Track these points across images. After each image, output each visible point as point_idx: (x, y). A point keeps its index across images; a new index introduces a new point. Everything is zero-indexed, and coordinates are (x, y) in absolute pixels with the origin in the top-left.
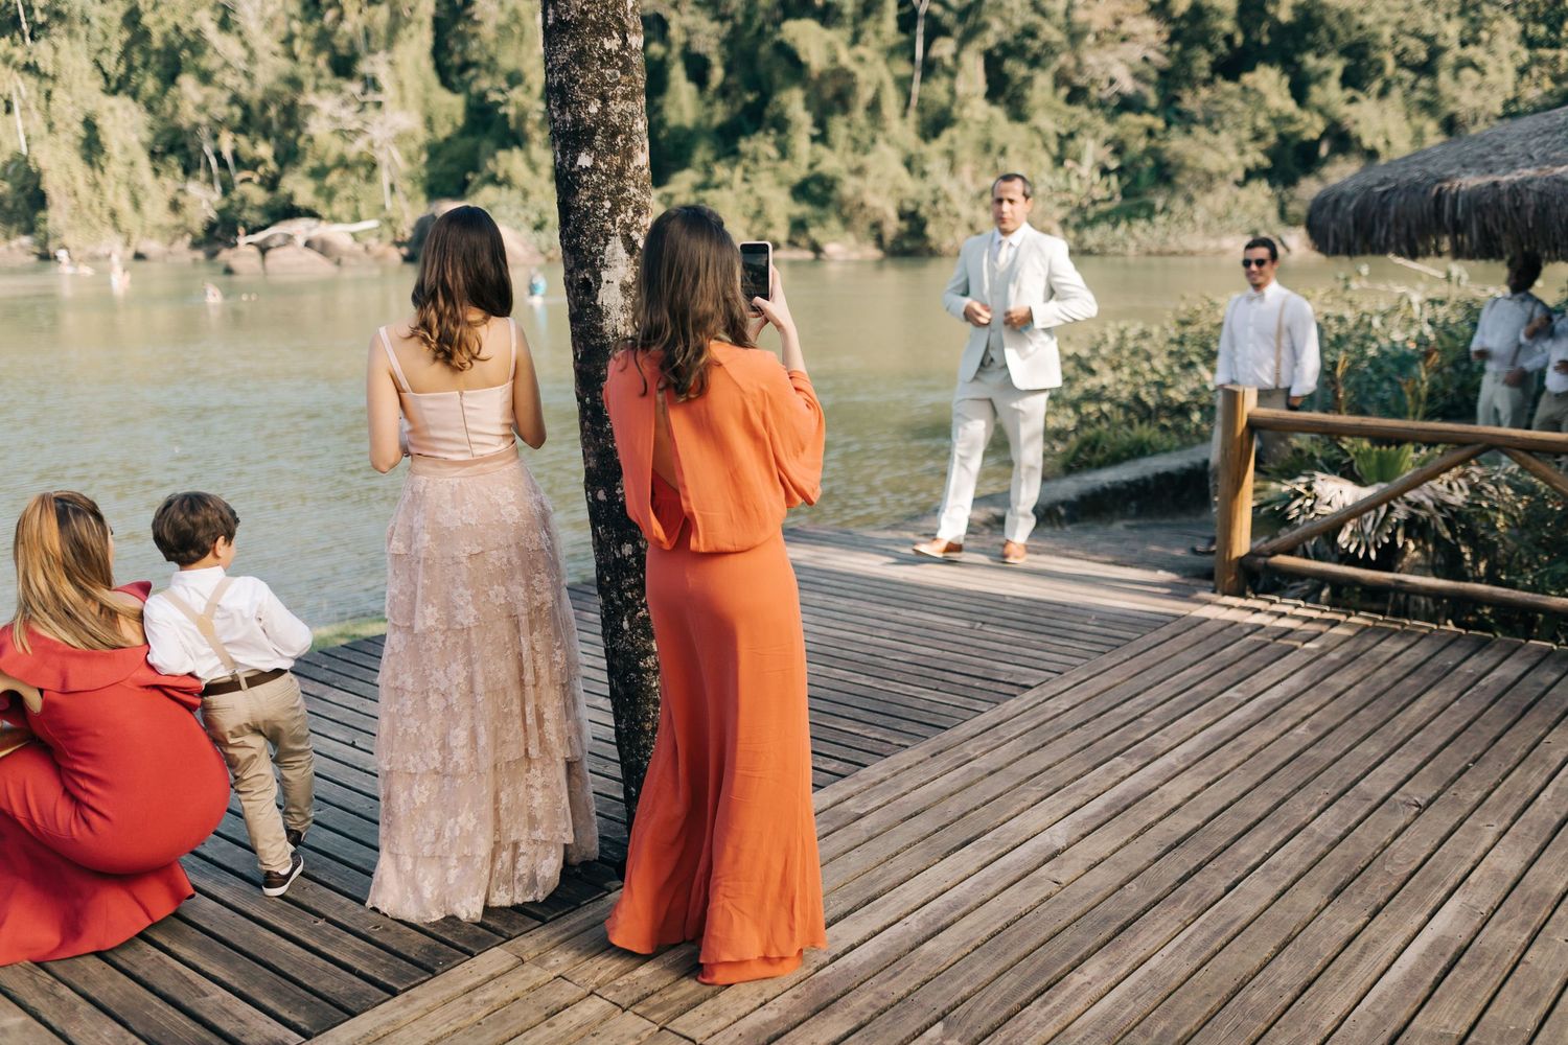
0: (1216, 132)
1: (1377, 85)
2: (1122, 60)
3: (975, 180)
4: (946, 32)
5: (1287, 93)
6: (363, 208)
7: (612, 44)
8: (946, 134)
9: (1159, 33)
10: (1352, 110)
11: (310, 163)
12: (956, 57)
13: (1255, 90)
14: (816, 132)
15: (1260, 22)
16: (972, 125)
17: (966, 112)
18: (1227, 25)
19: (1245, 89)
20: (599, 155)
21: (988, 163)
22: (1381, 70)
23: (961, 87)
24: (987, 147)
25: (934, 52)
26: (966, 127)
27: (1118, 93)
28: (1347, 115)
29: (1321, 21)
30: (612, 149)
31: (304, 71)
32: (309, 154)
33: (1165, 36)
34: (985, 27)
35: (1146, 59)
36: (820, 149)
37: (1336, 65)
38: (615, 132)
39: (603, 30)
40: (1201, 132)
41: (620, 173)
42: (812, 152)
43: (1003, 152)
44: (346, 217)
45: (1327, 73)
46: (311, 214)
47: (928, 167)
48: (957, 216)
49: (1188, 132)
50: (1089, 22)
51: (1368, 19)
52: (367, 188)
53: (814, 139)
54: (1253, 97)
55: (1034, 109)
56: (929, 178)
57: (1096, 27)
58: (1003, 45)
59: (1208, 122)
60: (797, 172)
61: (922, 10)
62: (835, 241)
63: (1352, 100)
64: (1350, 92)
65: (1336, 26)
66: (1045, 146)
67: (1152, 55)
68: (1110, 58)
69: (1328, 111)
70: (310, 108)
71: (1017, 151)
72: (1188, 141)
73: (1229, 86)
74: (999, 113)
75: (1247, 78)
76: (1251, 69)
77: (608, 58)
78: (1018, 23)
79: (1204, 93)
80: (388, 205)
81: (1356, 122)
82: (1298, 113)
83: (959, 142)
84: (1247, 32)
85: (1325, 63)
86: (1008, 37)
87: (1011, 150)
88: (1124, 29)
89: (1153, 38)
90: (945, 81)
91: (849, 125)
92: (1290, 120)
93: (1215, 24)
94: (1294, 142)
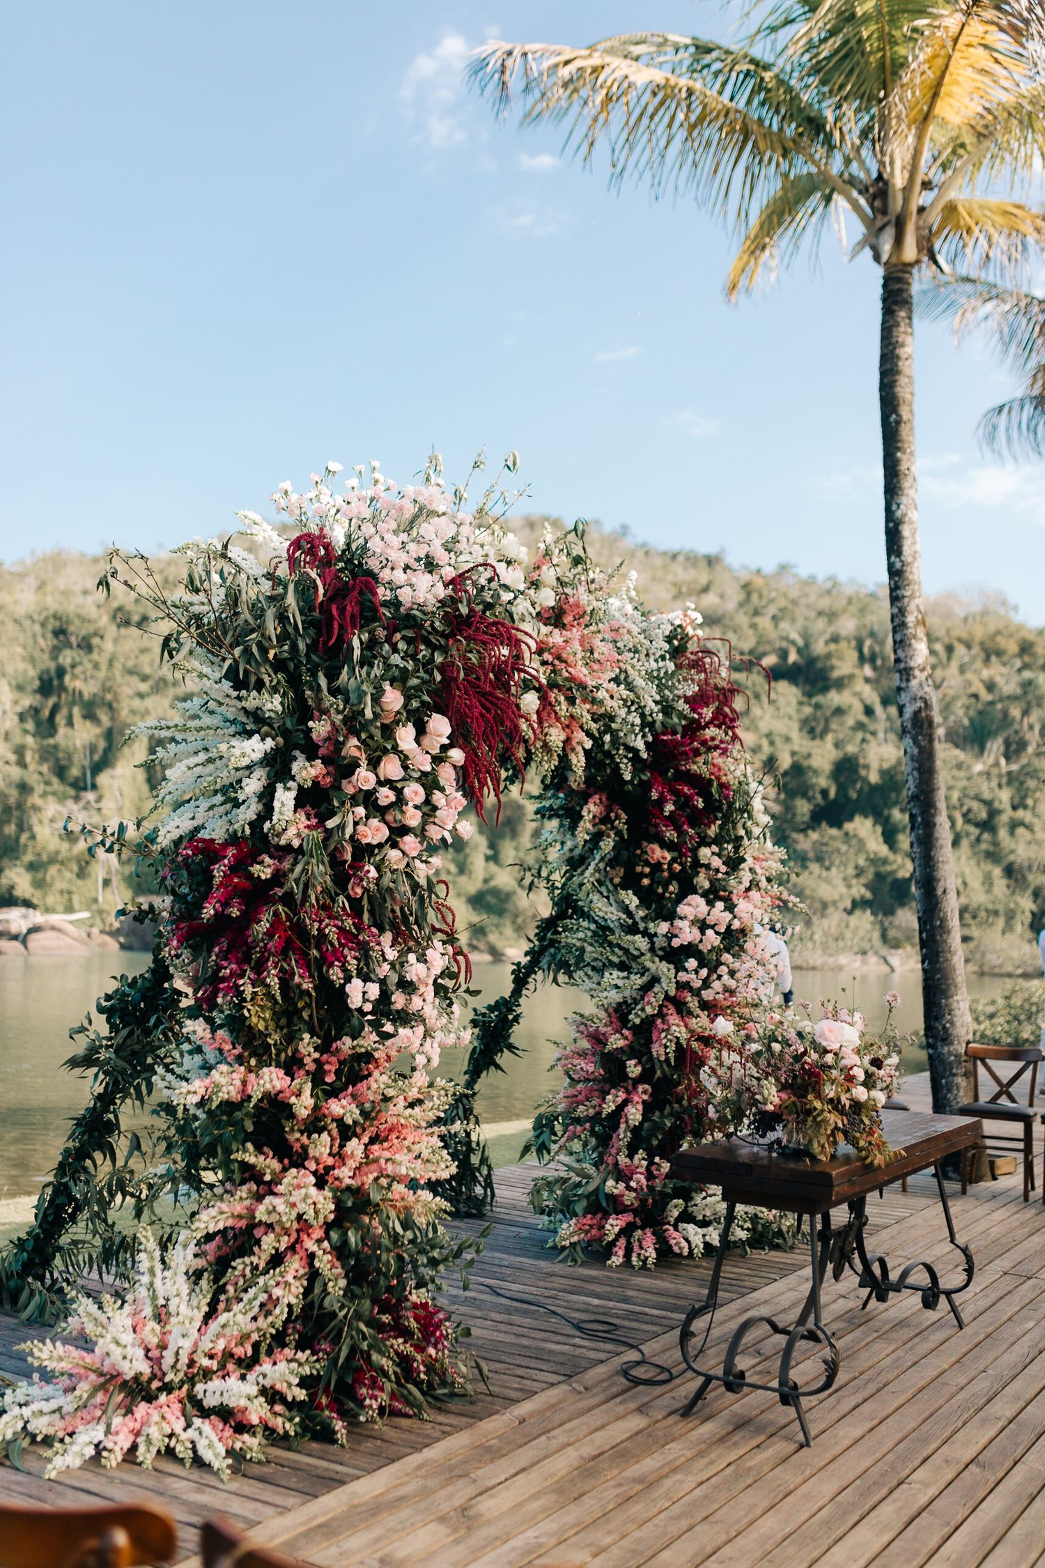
0: (828, 869)
5: (881, 839)
6: (76, 899)
11: (29, 857)
13: (855, 836)
14: (490, 852)
15: (855, 782)
18: (823, 782)
19: (847, 834)
31: (33, 779)
32: (30, 849)
36: (493, 867)
40: (815, 867)
42: (486, 869)
44: (60, 908)
46: (27, 904)
49: (804, 867)
52: (80, 883)
53: (488, 858)
54: (854, 841)
59: (819, 859)
60: (473, 885)
62: (511, 946)
70: (36, 809)
73: (834, 832)
75: (848, 826)
76: (851, 819)
79: (814, 835)
80: (100, 899)
82: (891, 857)
84: (841, 788)
91: (516, 849)
92: (885, 861)
93: (814, 780)
94: (889, 880)
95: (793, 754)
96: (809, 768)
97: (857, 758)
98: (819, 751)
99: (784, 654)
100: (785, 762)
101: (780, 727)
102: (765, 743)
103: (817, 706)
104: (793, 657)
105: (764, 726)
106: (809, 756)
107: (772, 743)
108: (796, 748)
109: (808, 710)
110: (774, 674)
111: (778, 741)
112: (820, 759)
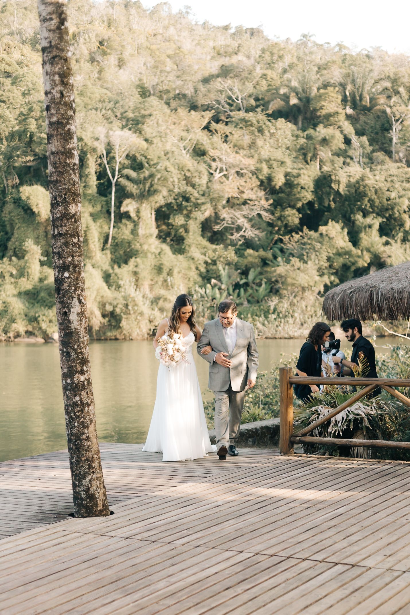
0: (306, 262)
1: (401, 235)
2: (245, 217)
3: (151, 289)
4: (130, 196)
5: (347, 238)
7: (75, 240)
8: (132, 262)
9: (267, 200)
10: (387, 248)
12: (138, 211)
13: (327, 236)
15: (329, 194)
16: (149, 255)
17: (145, 247)
18: (308, 196)
19: (321, 234)
20: (71, 273)
21: (161, 279)
22: (402, 225)
23: (141, 231)
24: (159, 269)
25: (123, 209)
26: (146, 257)
27: (242, 236)
28: (385, 251)
29: (365, 195)
30: (75, 271)
33: (271, 201)
34: (156, 191)
35: (259, 215)
36: (46, 270)
37: (376, 222)
38: (75, 266)
39: (73, 236)
40: (295, 261)
41: (77, 279)
42: (42, 272)
43: (170, 273)
45: (370, 227)
47: (121, 283)
48: (141, 314)
49: (288, 261)
50: (223, 191)
51: (393, 195)
54: (326, 240)
55: (189, 246)
56: (122, 290)
57: (226, 196)
58: (168, 205)
59: (301, 257)
60: (29, 284)
61: (114, 182)
63: (387, 243)
64: (385, 238)
65: (374, 197)
66: (197, 268)
67: (264, 214)
68: (238, 214)
69: (372, 250)
71: (179, 273)
72: (288, 267)
73: (312, 233)
74: (166, 248)
75: (322, 229)
76: (326, 224)
77: (74, 245)
78: (176, 190)
79: (297, 237)
81: (390, 256)
82: (354, 251)
83: (141, 266)
84: (320, 199)
85: (369, 220)
86: (170, 200)
87: (175, 271)
88: (245, 196)
89: (263, 202)
90: (130, 226)
92: (348, 253)
93: (302, 195)
94: (353, 268)
95: (287, 175)
96: (298, 184)
97: (330, 176)
98: (305, 171)
99: (286, 98)
100: (279, 181)
101: (279, 154)
102: (264, 166)
103: (309, 138)
104: (294, 101)
105: (265, 153)
106: (299, 175)
107: (270, 167)
108: (289, 170)
109: (302, 141)
110: (277, 115)
111: (275, 164)
112: (306, 178)
